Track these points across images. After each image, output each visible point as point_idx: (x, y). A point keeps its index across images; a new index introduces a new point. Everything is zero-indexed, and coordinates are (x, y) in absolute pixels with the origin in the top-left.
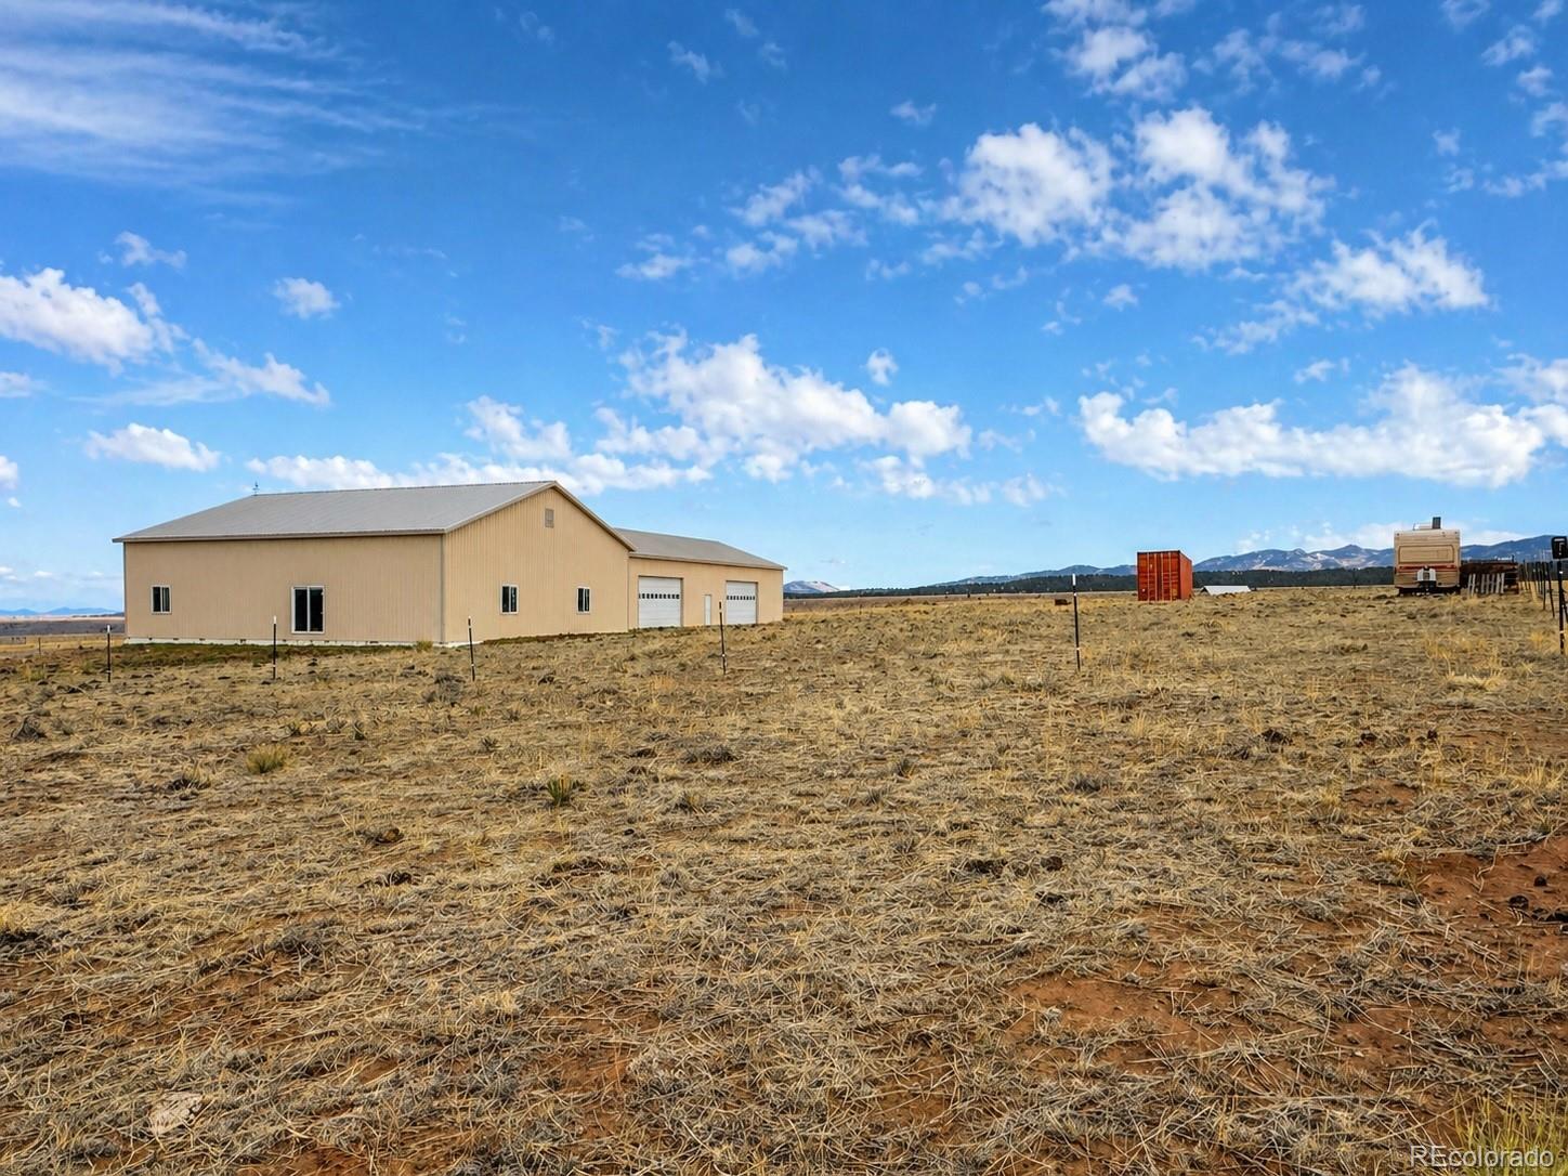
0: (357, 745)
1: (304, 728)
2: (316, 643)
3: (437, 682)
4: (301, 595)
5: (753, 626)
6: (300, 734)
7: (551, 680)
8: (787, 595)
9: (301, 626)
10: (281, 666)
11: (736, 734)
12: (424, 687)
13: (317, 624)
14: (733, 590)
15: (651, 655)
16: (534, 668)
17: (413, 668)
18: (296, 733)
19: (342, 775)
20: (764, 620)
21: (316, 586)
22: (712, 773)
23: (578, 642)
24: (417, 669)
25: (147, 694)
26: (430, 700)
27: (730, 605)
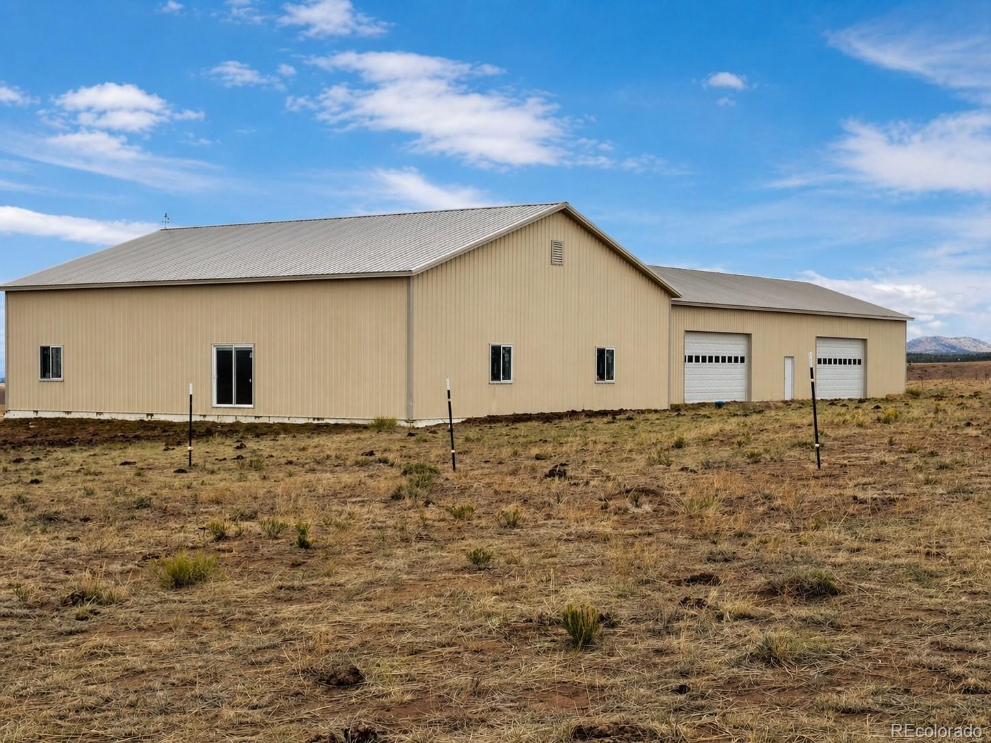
0: (300, 555)
1: (232, 529)
2: (243, 420)
3: (405, 473)
4: (223, 357)
5: (861, 401)
6: (227, 538)
7: (562, 474)
8: (912, 358)
9: (224, 397)
10: (198, 449)
11: (841, 557)
12: (387, 480)
13: (245, 396)
14: (827, 351)
15: (706, 441)
16: (538, 458)
17: (371, 453)
18: (221, 537)
19: (282, 594)
20: (876, 392)
21: (243, 345)
22: (804, 612)
23: (599, 422)
24: (378, 455)
25: (33, 482)
26: (397, 497)
27: (823, 371)
